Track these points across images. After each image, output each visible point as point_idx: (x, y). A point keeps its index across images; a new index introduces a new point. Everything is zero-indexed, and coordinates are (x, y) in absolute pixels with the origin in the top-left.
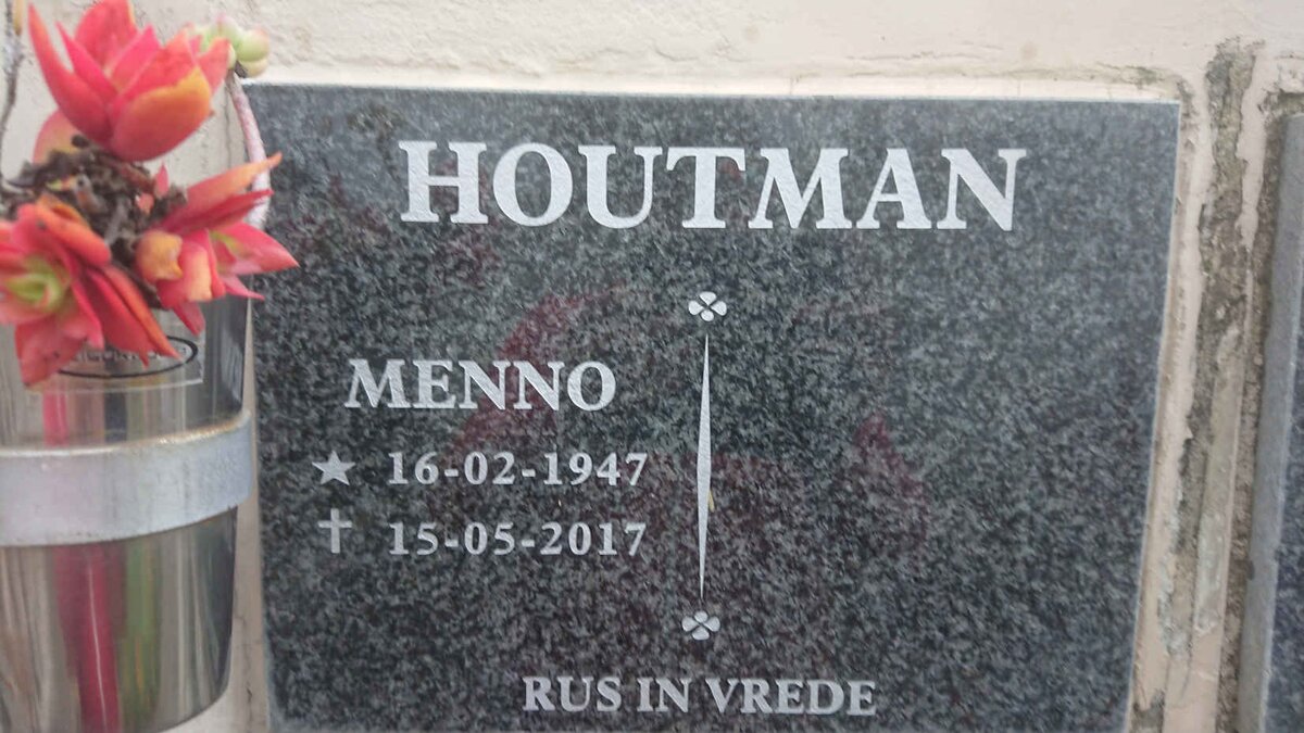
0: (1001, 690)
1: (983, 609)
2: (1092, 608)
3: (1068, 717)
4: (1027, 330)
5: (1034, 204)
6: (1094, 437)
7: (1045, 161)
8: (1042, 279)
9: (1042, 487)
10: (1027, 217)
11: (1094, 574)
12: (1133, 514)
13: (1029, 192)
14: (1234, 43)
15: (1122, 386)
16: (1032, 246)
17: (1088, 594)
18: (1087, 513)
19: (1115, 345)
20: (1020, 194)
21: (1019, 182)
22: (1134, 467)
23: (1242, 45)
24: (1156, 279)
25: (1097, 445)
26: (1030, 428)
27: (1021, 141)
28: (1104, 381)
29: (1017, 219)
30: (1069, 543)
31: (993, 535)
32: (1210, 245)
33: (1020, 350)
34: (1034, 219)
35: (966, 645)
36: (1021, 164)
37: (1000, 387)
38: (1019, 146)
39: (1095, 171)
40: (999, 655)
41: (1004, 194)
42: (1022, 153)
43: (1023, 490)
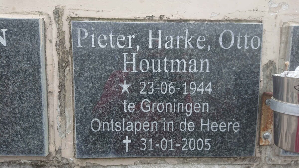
0: (17, 145)
1: (11, 128)
2: (34, 128)
3: (32, 151)
4: (12, 68)
5: (10, 41)
6: (29, 91)
7: (11, 32)
8: (14, 57)
9: (19, 101)
10: (9, 43)
11: (33, 120)
12: (40, 107)
13: (9, 38)
14: (59, 6)
15: (33, 79)
16: (11, 49)
17: (32, 124)
18: (29, 107)
19: (31, 71)
20: (7, 39)
21: (6, 36)
22: (39, 97)
23: (61, 7)
24: (38, 57)
25: (30, 92)
26: (16, 89)
27: (5, 27)
28: (30, 79)
29: (7, 44)
30: (27, 114)
31: (11, 112)
32: (59, 50)
33: (12, 72)
34: (11, 44)
35: (8, 135)
36: (6, 32)
37: (8, 80)
38: (5, 28)
39: (22, 34)
40: (15, 137)
41: (3, 38)
42: (6, 30)
43: (15, 102)
